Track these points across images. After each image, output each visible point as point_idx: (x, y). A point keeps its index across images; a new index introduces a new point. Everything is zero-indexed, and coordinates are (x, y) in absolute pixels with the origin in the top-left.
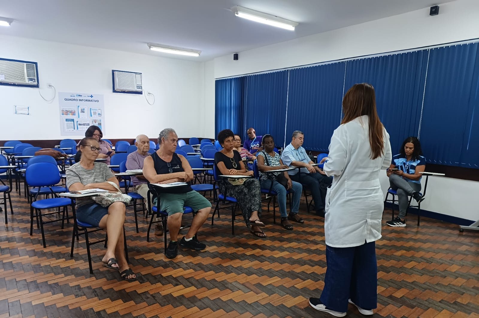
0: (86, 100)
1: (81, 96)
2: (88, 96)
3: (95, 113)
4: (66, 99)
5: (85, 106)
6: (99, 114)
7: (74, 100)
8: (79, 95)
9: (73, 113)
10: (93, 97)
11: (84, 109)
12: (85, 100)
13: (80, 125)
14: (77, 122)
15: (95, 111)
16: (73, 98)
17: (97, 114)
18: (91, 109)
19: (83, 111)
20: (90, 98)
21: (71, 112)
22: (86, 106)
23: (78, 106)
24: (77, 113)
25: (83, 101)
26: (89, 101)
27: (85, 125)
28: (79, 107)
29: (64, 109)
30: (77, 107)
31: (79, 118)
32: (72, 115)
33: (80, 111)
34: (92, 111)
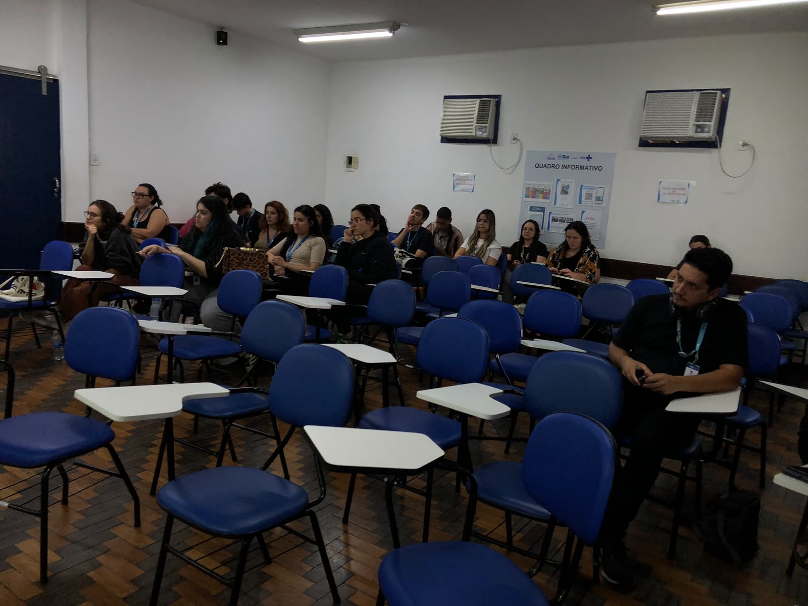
0: (577, 167)
1: (568, 157)
2: (581, 158)
3: (589, 196)
4: (537, 165)
5: (570, 180)
6: (598, 199)
7: (553, 166)
8: (564, 157)
9: (546, 195)
10: (591, 158)
11: (568, 187)
12: (573, 167)
13: (554, 220)
14: (550, 213)
15: (589, 191)
16: (551, 162)
17: (594, 199)
18: (582, 186)
19: (565, 191)
20: (585, 163)
21: (542, 192)
22: (572, 179)
23: (558, 180)
24: (552, 196)
25: (570, 168)
26: (582, 168)
27: (564, 222)
28: (559, 183)
29: (530, 186)
30: (556, 181)
31: (555, 203)
32: (543, 199)
33: (559, 190)
34: (584, 192)
